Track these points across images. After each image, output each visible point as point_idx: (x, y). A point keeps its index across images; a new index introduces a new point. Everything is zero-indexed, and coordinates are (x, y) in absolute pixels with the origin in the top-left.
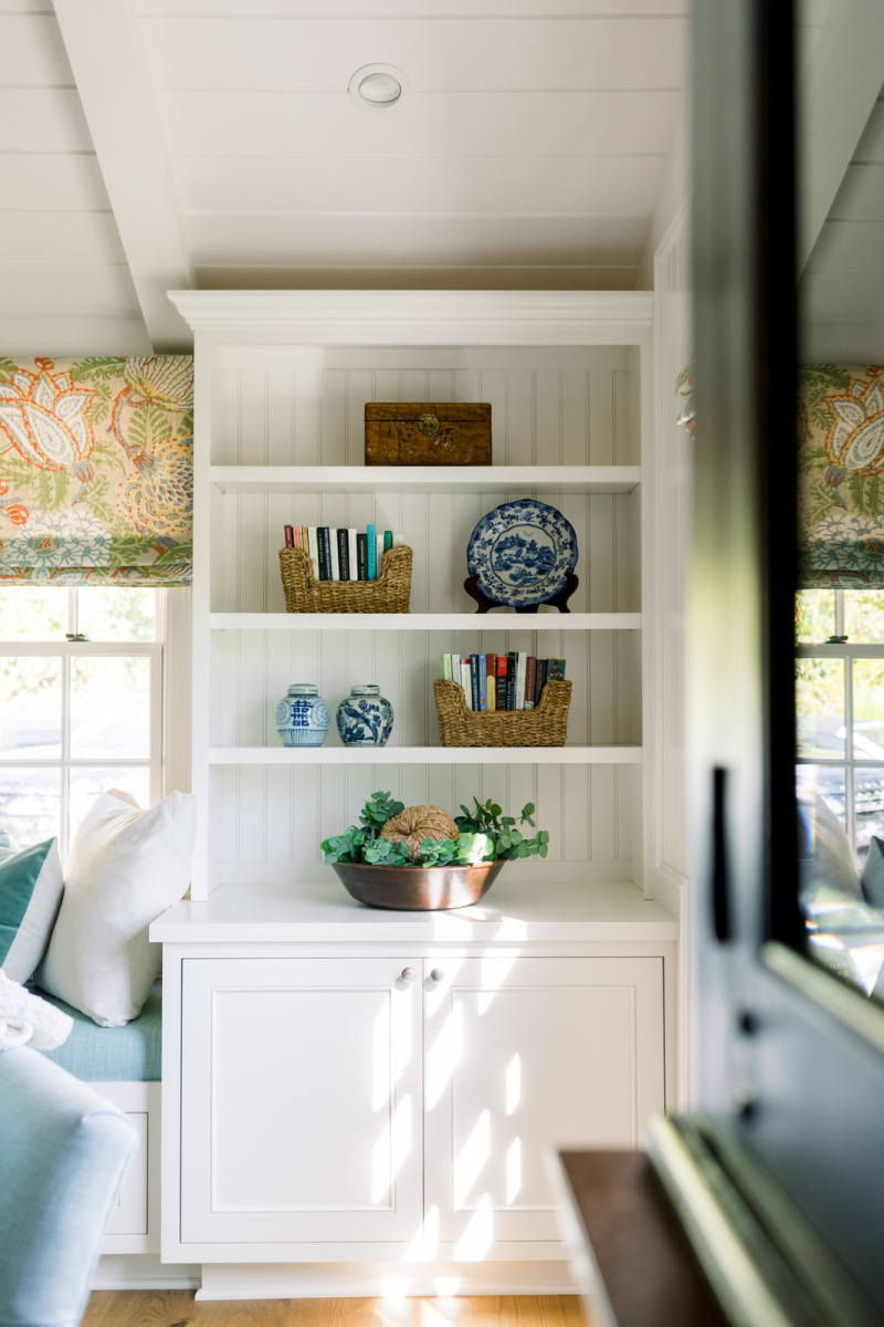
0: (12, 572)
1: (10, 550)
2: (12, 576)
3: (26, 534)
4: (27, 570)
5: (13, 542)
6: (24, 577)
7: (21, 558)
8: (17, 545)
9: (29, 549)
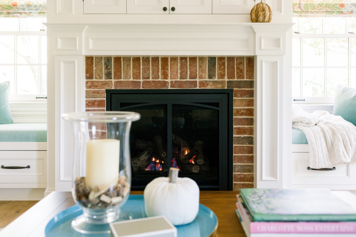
0: (347, 13)
1: (347, 7)
2: (348, 14)
3: (350, 2)
4: (352, 12)
5: (347, 4)
6: (351, 14)
7: (351, 9)
8: (349, 5)
9: (352, 6)
